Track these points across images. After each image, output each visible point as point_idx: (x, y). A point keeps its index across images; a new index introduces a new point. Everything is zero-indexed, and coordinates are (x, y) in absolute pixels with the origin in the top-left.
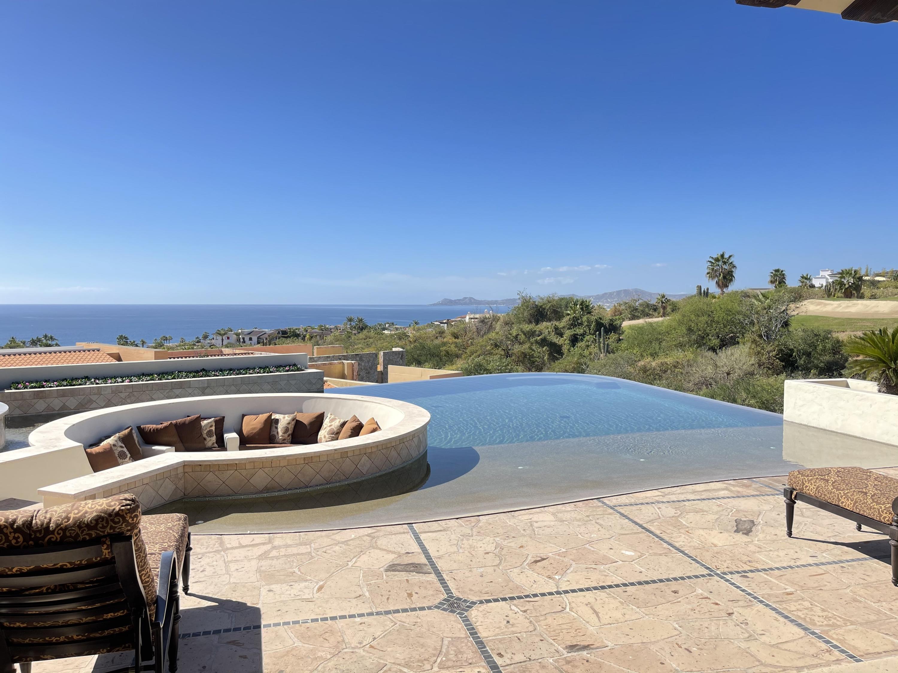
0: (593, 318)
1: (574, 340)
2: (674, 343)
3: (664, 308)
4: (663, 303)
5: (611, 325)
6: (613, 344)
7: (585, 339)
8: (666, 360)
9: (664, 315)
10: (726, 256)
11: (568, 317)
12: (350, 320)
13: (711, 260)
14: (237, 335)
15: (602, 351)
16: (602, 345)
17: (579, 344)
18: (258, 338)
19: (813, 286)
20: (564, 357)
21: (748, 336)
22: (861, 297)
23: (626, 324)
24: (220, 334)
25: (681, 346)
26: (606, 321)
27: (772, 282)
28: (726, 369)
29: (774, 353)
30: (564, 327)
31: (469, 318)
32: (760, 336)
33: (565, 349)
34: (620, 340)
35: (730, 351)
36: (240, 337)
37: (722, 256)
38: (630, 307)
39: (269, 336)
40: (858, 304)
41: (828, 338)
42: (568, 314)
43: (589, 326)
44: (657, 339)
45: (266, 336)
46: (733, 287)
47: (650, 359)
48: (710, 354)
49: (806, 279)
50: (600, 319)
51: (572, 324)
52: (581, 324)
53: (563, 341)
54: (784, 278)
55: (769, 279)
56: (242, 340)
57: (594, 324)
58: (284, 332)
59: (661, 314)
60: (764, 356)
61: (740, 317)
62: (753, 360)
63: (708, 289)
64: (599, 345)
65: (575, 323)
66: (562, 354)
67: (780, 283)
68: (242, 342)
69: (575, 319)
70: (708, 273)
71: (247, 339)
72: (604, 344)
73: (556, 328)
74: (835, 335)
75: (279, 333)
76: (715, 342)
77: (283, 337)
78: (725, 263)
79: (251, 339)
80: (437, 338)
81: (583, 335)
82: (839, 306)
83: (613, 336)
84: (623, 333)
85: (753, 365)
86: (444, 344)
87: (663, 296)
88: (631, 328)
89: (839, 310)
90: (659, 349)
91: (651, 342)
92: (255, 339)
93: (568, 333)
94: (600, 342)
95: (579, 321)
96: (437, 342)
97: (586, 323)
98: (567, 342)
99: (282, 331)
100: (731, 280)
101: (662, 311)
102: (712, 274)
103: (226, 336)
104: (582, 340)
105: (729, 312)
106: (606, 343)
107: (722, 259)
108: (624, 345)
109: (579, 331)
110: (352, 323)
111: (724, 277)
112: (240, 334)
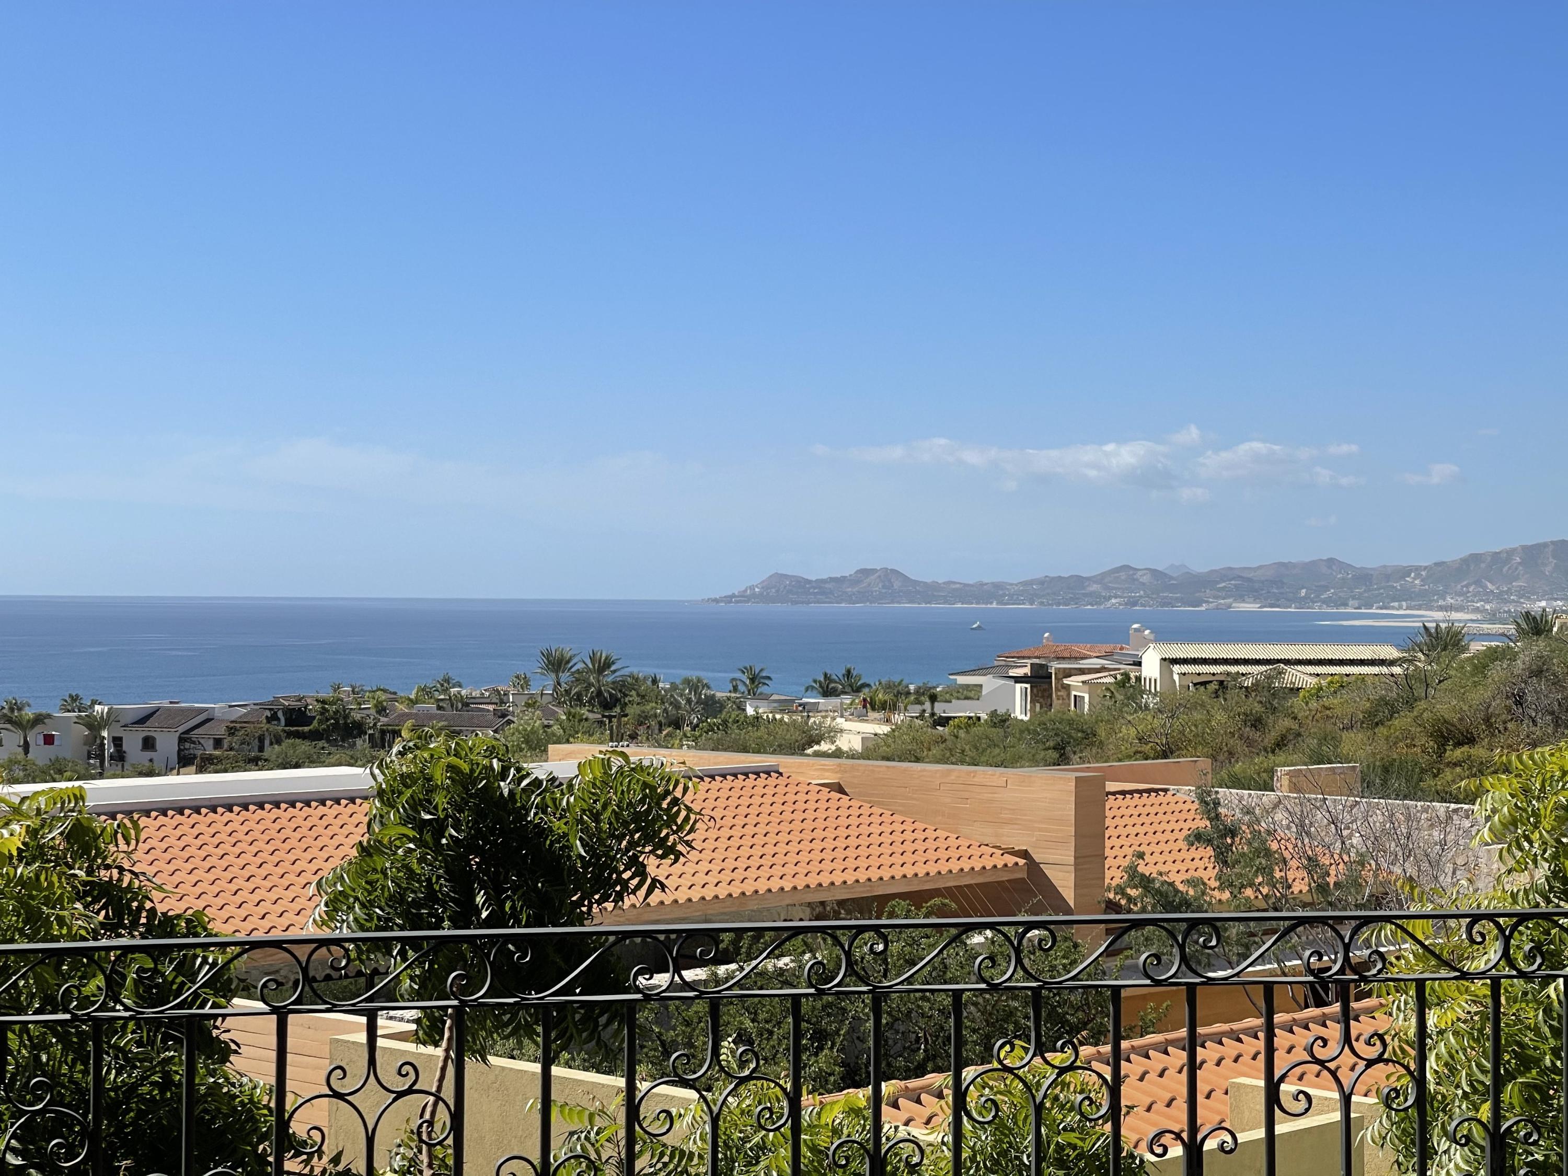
12: (556, 664)
14: (90, 726)
18: (181, 740)
24: (18, 724)
31: (1164, 660)
36: (105, 734)
39: (232, 731)
45: (221, 731)
56: (109, 749)
68: (112, 757)
71: (132, 743)
75: (273, 718)
77: (289, 735)
79: (148, 744)
92: (167, 743)
99: (288, 712)
103: (38, 728)
110: (565, 677)
112: (104, 722)
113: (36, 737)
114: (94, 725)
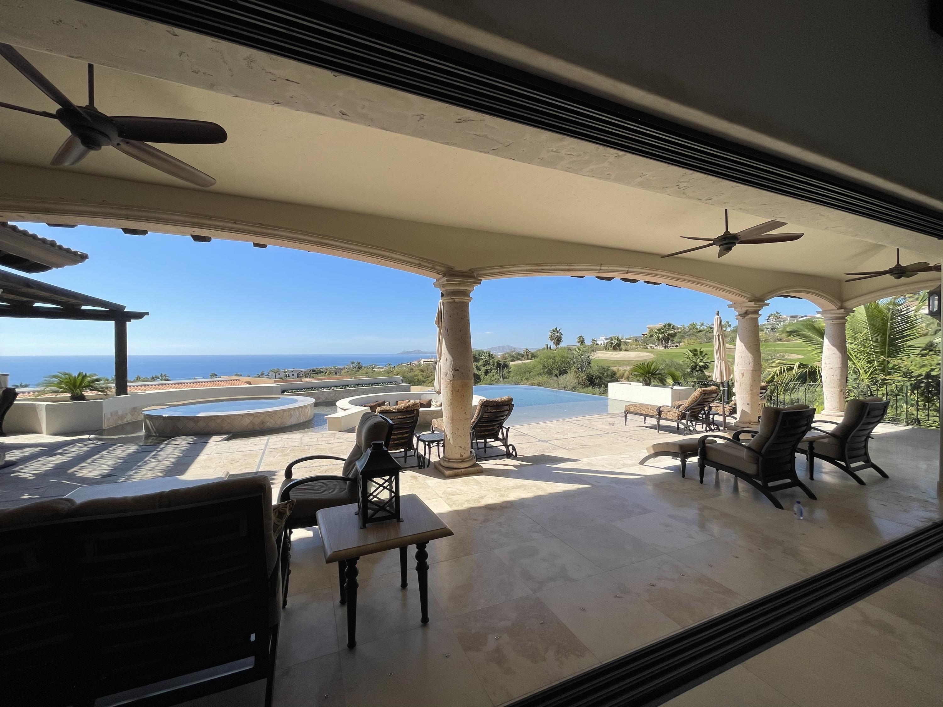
0: (495, 361)
1: (487, 372)
2: (537, 373)
3: (528, 355)
4: (527, 353)
5: (504, 364)
6: (506, 374)
7: (492, 372)
8: (534, 381)
9: (528, 359)
10: (558, 329)
11: (483, 360)
12: (353, 363)
13: (550, 331)
15: (501, 377)
16: (501, 375)
17: (489, 374)
18: (298, 374)
19: (598, 344)
20: (481, 381)
21: (573, 369)
22: (621, 350)
23: (511, 363)
25: (540, 374)
26: (502, 362)
27: (579, 342)
28: (563, 386)
29: (585, 377)
30: (480, 366)
31: (424, 361)
32: (578, 369)
33: (482, 377)
34: (509, 372)
35: (565, 376)
37: (556, 329)
38: (510, 355)
40: (620, 353)
41: (609, 370)
42: (482, 359)
43: (493, 365)
44: (528, 371)
45: (303, 373)
46: (562, 345)
47: (526, 381)
48: (556, 378)
49: (594, 341)
50: (499, 361)
51: (485, 364)
52: (489, 364)
53: (481, 373)
54: (584, 340)
55: (577, 340)
56: (287, 375)
57: (496, 364)
58: (314, 371)
59: (526, 359)
60: (581, 379)
61: (569, 360)
62: (576, 381)
63: (551, 346)
64: (500, 375)
65: (486, 363)
66: (480, 380)
67: (582, 343)
68: (288, 377)
69: (487, 361)
70: (549, 338)
71: (291, 375)
72: (502, 374)
73: (477, 366)
74: (612, 368)
75: (310, 371)
76: (557, 372)
78: (557, 332)
79: (293, 375)
80: (410, 372)
81: (491, 369)
82: (612, 354)
83: (506, 370)
84: (511, 368)
85: (576, 383)
86: (416, 376)
87: (527, 350)
88: (515, 365)
89: (612, 356)
90: (530, 376)
91: (525, 373)
92: (296, 375)
93: (483, 369)
94: (500, 373)
95: (488, 362)
96: (411, 374)
97: (492, 364)
98: (483, 373)
99: (312, 370)
100: (561, 341)
101: (526, 356)
102: (552, 338)
104: (491, 372)
105: (563, 357)
106: (503, 373)
107: (555, 331)
108: (512, 375)
109: (489, 367)
111: (557, 340)
112: (286, 372)
113: (277, 374)
114: (285, 372)
